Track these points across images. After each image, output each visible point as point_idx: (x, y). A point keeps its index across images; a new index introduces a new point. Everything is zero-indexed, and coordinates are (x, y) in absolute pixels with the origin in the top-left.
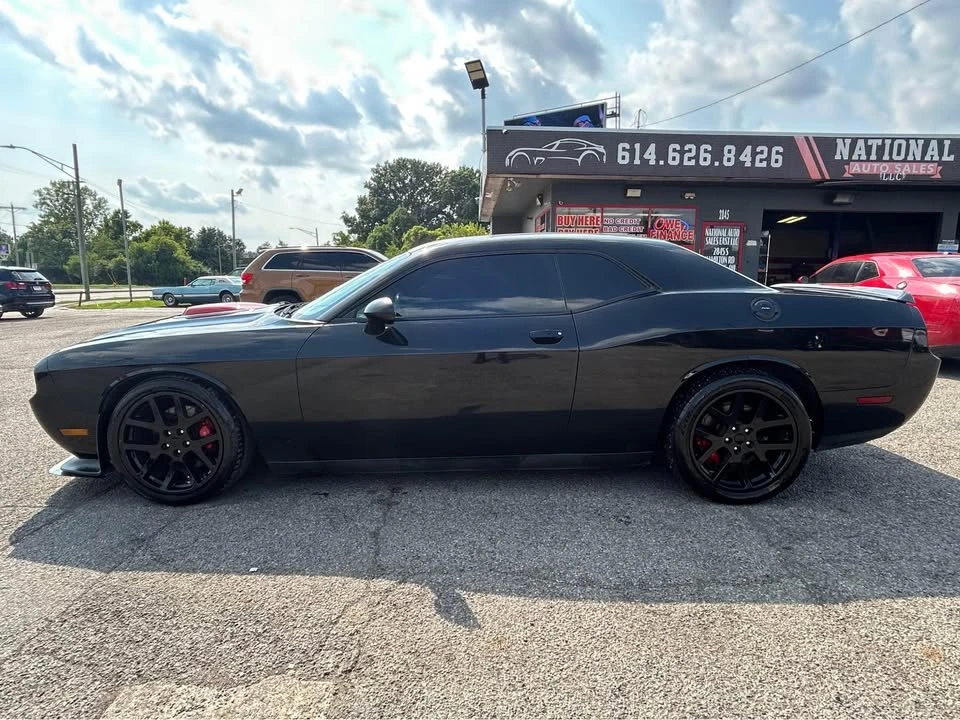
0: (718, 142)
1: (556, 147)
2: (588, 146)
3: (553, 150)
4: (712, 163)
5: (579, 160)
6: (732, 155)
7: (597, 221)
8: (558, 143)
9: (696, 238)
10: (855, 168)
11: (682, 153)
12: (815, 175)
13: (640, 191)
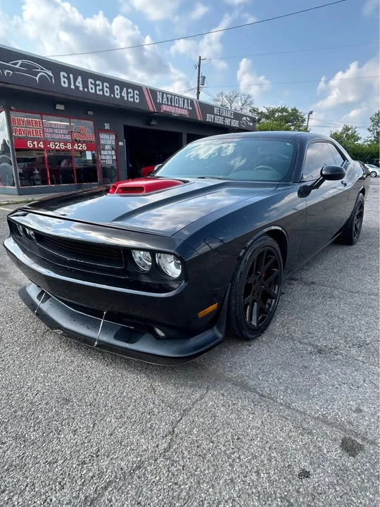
0: (112, 82)
1: (19, 64)
2: (42, 69)
3: (17, 66)
4: (110, 95)
5: (37, 79)
6: (118, 92)
7: (40, 124)
8: (20, 62)
9: (96, 138)
10: (165, 108)
11: (96, 85)
12: (151, 109)
13: (63, 106)
